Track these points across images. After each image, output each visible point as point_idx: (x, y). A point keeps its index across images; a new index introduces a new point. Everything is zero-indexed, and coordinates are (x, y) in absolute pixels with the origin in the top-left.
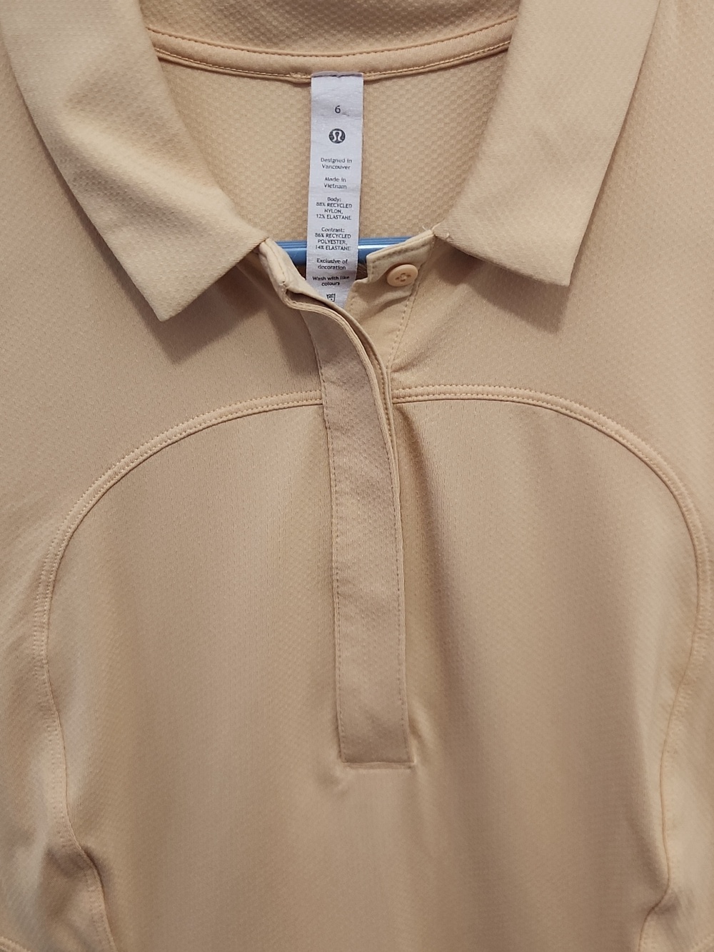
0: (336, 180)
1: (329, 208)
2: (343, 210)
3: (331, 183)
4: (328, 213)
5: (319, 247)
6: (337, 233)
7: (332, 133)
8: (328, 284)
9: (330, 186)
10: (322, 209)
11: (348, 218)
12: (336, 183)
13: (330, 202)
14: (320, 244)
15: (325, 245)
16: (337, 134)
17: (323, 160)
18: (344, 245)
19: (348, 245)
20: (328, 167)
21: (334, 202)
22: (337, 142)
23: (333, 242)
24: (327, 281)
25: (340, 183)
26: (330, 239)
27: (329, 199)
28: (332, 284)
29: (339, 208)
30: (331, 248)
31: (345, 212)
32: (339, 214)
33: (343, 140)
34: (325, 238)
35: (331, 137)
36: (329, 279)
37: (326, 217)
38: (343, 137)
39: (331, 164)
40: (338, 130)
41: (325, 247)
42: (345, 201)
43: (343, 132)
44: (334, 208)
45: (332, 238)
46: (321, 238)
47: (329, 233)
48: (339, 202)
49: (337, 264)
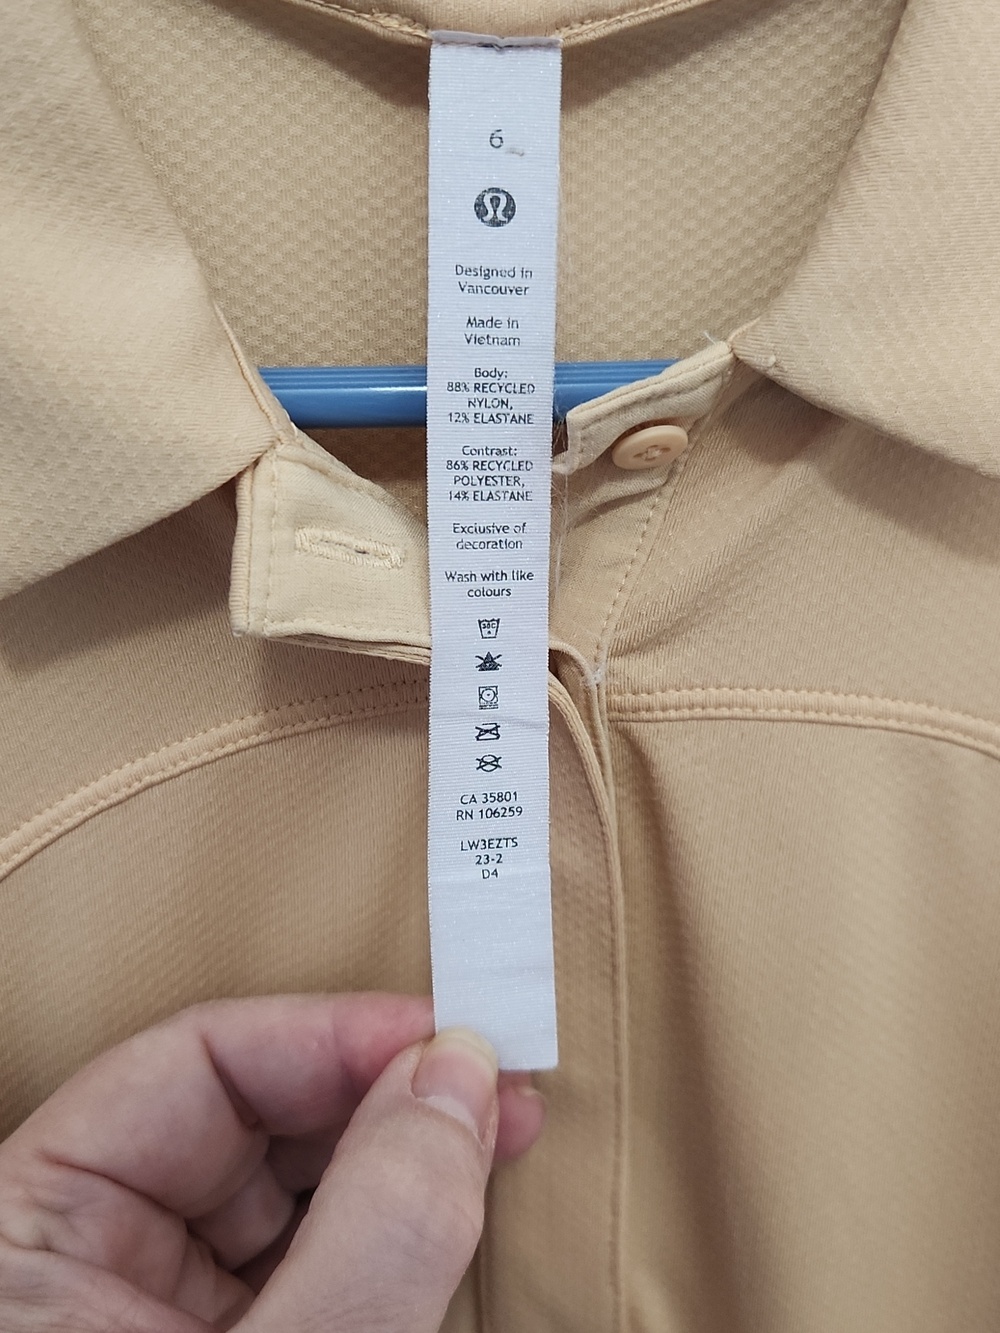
0: (494, 323)
1: (479, 395)
2: (513, 399)
3: (481, 332)
4: (477, 409)
5: (457, 496)
6: (499, 460)
7: (481, 198)
8: (484, 593)
9: (478, 341)
10: (463, 397)
11: (526, 419)
12: (493, 332)
13: (482, 380)
14: (459, 488)
15: (470, 490)
16: (495, 201)
17: (460, 270)
18: (516, 489)
19: (526, 489)
20: (473, 289)
21: (489, 380)
22: (495, 223)
23: (491, 481)
24: (479, 584)
25: (504, 332)
26: (482, 474)
27: (478, 373)
28: (493, 593)
29: (503, 396)
30: (485, 496)
31: (519, 404)
32: (504, 410)
33: (510, 218)
34: (471, 472)
35: (480, 210)
36: (484, 578)
37: (471, 418)
38: (510, 210)
39: (480, 281)
40: (497, 190)
41: (470, 495)
42: (515, 377)
43: (510, 199)
44: (490, 397)
45: (489, 473)
46: (461, 473)
47: (479, 458)
48: (503, 381)
49: (502, 536)
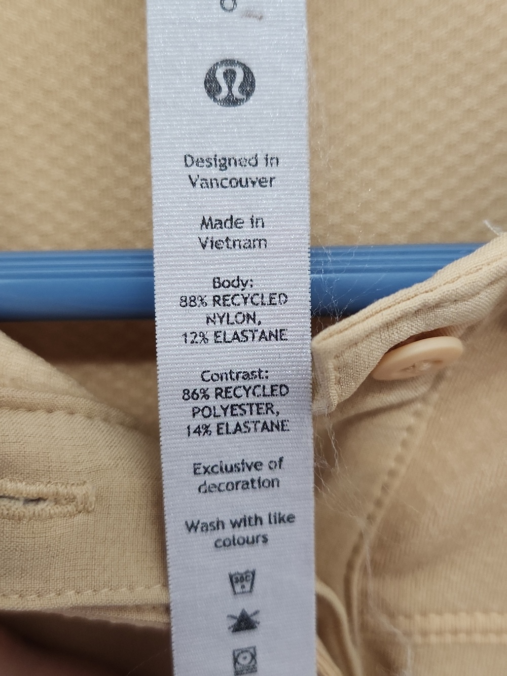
0: (234, 222)
1: (220, 310)
2: (262, 313)
3: (218, 234)
4: (218, 327)
5: (196, 431)
6: (248, 383)
7: (211, 74)
8: (234, 542)
9: (216, 245)
10: (200, 313)
11: (279, 335)
12: (234, 234)
13: (221, 292)
14: (199, 420)
15: (213, 422)
16: (230, 76)
17: (189, 160)
18: (269, 418)
19: (282, 417)
20: (208, 184)
21: (231, 291)
22: (231, 101)
23: (238, 411)
24: (228, 533)
25: (246, 233)
26: (227, 403)
27: (217, 283)
28: (246, 541)
29: (249, 309)
30: (232, 428)
31: (268, 318)
32: (251, 325)
33: (249, 94)
34: (212, 402)
35: (211, 86)
36: (234, 524)
37: (211, 338)
38: (249, 85)
39: (214, 172)
40: (231, 62)
41: (213, 428)
42: (263, 286)
43: (248, 72)
44: (232, 310)
45: (235, 401)
46: (201, 403)
47: (223, 384)
48: (248, 291)
49: (254, 474)
